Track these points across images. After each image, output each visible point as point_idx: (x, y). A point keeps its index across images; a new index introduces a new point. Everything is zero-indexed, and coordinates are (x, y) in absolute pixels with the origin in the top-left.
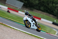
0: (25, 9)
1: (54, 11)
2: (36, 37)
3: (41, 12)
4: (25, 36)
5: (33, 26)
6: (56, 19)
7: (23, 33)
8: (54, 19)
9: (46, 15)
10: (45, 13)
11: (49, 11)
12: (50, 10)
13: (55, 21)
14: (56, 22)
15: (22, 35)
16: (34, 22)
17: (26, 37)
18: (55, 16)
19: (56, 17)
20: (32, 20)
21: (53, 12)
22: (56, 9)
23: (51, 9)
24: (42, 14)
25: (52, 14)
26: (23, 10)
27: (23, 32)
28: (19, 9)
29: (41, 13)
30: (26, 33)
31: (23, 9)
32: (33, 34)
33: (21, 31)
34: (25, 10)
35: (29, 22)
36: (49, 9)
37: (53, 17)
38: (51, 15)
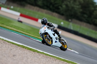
0: (11, 3)
1: (60, 7)
2: (31, 49)
3: (38, 8)
4: (12, 48)
5: (56, 42)
6: (63, 20)
7: (9, 44)
8: (61, 20)
9: (46, 13)
10: (45, 11)
11: (51, 7)
12: (53, 6)
13: (62, 23)
14: (63, 26)
15: (7, 46)
16: (56, 35)
17: (14, 50)
18: (62, 15)
19: (63, 17)
20: (54, 33)
21: (59, 9)
22: (63, 4)
23: (56, 4)
24: (39, 13)
25: (56, 12)
26: (9, 7)
27: (9, 42)
28: (3, 4)
29: (38, 11)
30: (13, 43)
31: (8, 4)
32: (26, 46)
33: (5, 40)
34: (11, 6)
35: (50, 36)
36: (51, 4)
37: (59, 18)
38: (55, 14)
